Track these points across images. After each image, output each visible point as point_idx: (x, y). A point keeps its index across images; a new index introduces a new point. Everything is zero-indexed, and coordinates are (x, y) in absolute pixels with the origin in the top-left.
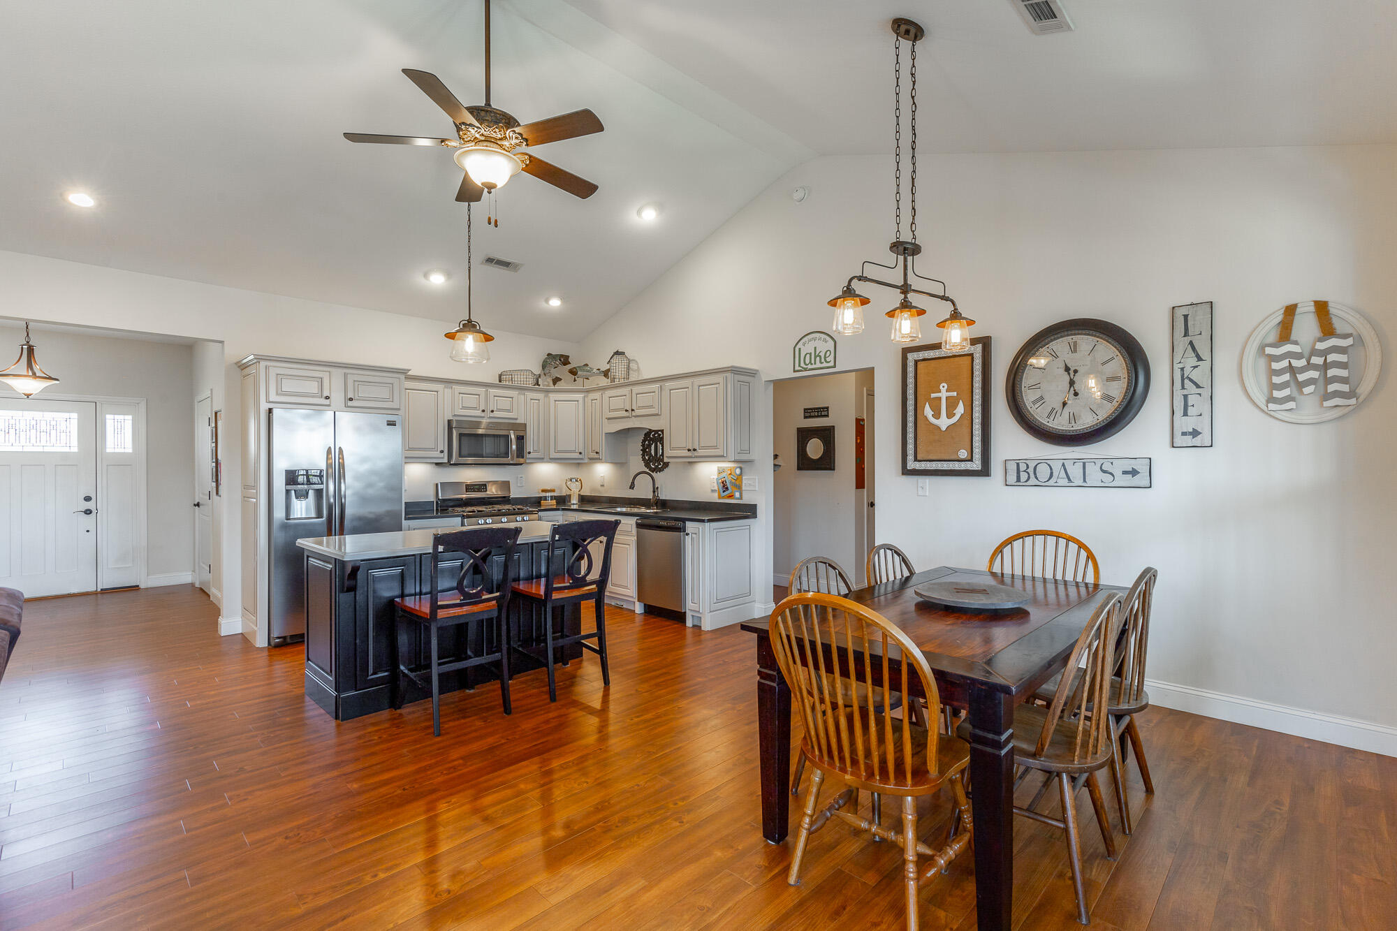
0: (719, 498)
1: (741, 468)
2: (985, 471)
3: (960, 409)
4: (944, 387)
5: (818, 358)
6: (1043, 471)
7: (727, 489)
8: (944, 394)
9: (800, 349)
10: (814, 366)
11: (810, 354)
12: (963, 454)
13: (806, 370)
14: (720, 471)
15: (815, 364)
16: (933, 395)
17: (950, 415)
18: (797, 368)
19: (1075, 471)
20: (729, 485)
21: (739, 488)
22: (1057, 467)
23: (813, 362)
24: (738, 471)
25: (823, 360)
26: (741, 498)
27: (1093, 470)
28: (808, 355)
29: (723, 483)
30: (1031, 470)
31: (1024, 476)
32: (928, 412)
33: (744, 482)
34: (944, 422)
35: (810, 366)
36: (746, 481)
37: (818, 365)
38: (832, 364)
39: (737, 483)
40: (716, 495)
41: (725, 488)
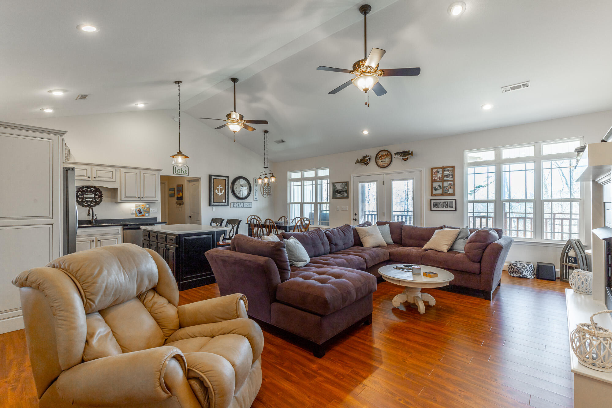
0: (136, 217)
1: (149, 205)
2: (228, 205)
3: (223, 191)
4: (220, 186)
5: (183, 172)
6: (237, 205)
7: (141, 213)
8: (220, 187)
9: (176, 167)
10: (181, 174)
11: (180, 170)
12: (224, 201)
13: (178, 174)
14: (137, 206)
15: (182, 173)
16: (218, 187)
17: (221, 192)
18: (175, 173)
19: (242, 205)
20: (142, 211)
21: (148, 212)
22: (239, 204)
23: (181, 172)
24: (148, 206)
25: (184, 173)
26: (149, 216)
27: (245, 204)
28: (179, 170)
29: (139, 210)
30: (235, 205)
31: (234, 206)
32: (216, 191)
33: (150, 210)
34: (220, 194)
35: (180, 174)
36: (151, 210)
37: (183, 174)
38: (188, 174)
39: (147, 210)
40: (134, 215)
41: (140, 212)
